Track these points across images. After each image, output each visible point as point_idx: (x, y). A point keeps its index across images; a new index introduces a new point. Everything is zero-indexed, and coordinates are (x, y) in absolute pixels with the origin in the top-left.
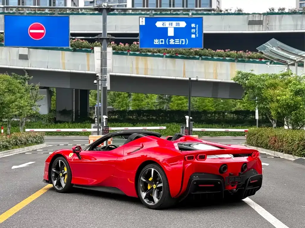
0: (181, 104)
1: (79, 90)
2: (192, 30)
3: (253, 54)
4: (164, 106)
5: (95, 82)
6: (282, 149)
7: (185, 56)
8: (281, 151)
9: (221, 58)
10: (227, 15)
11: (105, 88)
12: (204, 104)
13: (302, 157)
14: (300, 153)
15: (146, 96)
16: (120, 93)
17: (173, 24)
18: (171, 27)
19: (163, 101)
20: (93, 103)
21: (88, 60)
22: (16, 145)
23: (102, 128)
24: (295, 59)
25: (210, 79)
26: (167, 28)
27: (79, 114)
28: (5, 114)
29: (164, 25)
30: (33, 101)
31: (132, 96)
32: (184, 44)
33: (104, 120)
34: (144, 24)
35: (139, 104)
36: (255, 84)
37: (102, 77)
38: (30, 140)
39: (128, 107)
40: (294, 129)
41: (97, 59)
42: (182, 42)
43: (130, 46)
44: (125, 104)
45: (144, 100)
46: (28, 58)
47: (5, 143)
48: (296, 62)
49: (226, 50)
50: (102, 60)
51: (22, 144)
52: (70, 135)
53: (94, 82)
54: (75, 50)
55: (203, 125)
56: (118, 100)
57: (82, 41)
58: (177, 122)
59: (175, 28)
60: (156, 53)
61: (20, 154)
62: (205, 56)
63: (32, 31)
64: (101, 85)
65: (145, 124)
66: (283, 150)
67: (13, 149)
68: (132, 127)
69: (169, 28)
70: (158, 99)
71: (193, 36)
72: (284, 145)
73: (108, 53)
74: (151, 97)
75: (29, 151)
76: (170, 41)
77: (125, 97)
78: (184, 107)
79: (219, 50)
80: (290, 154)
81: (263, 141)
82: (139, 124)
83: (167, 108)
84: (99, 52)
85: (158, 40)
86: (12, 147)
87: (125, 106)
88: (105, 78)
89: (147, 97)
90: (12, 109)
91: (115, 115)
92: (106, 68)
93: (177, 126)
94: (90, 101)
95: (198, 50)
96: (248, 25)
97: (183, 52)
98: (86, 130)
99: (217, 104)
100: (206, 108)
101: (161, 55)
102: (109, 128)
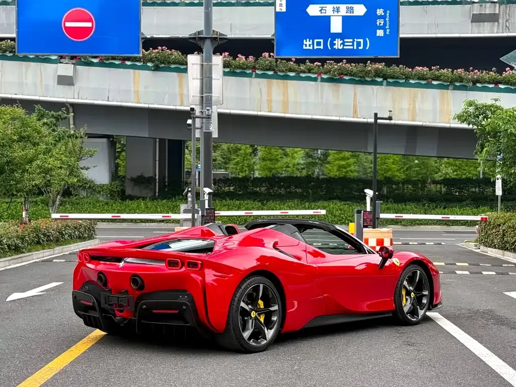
0: (344, 167)
1: (167, 141)
2: (378, 20)
3: (483, 74)
4: (315, 170)
5: (189, 121)
7: (357, 79)
9: (423, 82)
10: (432, 5)
11: (208, 135)
12: (384, 167)
15: (283, 152)
16: (239, 146)
17: (341, 10)
18: (336, 16)
19: (314, 161)
21: (181, 86)
22: (38, 243)
23: (200, 212)
25: (402, 120)
26: (329, 18)
27: (167, 184)
29: (323, 11)
31: (259, 153)
32: (361, 48)
33: (206, 197)
34: (284, 10)
35: (272, 166)
36: (503, 127)
37: (201, 111)
38: (66, 233)
39: (252, 172)
41: (193, 79)
42: (359, 44)
43: (257, 59)
44: (246, 167)
45: (280, 159)
46: (74, 82)
47: (14, 241)
49: (433, 68)
50: (202, 80)
51: (51, 241)
53: (187, 122)
54: (157, 68)
55: (388, 206)
56: (234, 159)
57: (170, 52)
58: (340, 199)
59: (344, 18)
60: (304, 72)
61: (43, 261)
62: (393, 78)
63: (68, 24)
64: (201, 128)
67: (30, 251)
69: (332, 18)
70: (304, 159)
71: (380, 33)
73: (213, 66)
74: (292, 154)
76: (334, 42)
77: (247, 154)
78: (350, 173)
79: (419, 67)
82: (273, 202)
83: (321, 173)
84: (197, 64)
85: (311, 41)
86: (29, 247)
87: (247, 169)
89: (286, 155)
91: (230, 186)
92: (211, 97)
93: (342, 207)
94: (185, 160)
95: (380, 67)
96: (472, 22)
97: (352, 72)
98: (169, 217)
99: (409, 167)
100: (389, 174)
101: (313, 76)
102: (216, 212)
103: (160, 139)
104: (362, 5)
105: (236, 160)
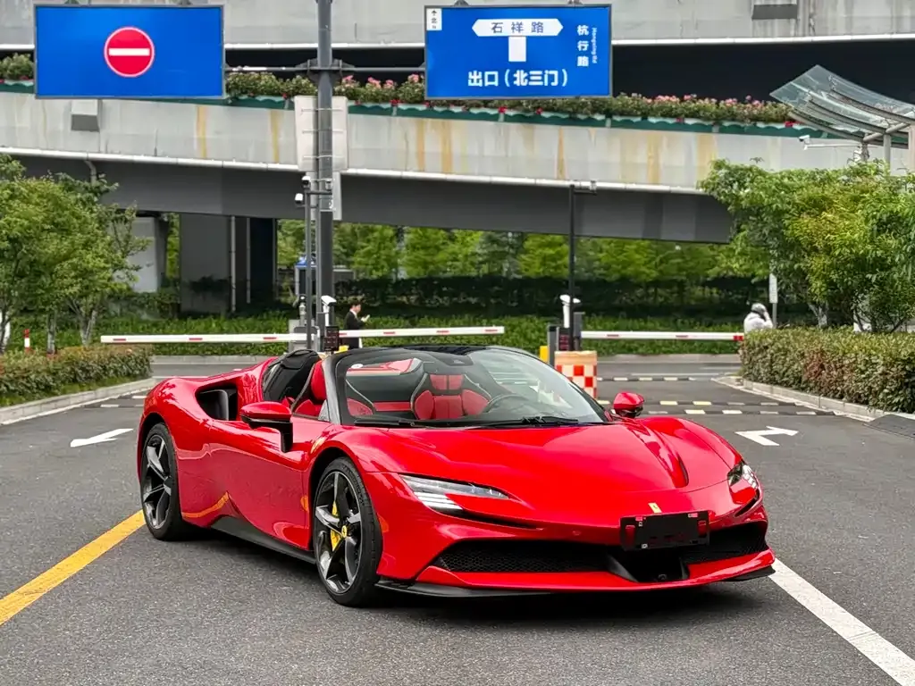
0: (553, 259)
1: (248, 220)
2: (580, 42)
3: (767, 107)
4: (504, 264)
5: (299, 197)
6: (839, 388)
7: (564, 116)
8: (837, 396)
9: (670, 121)
11: (327, 217)
12: (621, 258)
13: (896, 410)
14: (890, 399)
15: (447, 234)
16: (370, 226)
17: (524, 27)
18: (517, 37)
19: (501, 249)
20: (290, 257)
21: (275, 129)
22: (75, 381)
23: (319, 331)
24: (884, 124)
25: (636, 183)
26: (505, 40)
28: (42, 294)
29: (497, 30)
30: (119, 254)
31: (405, 236)
32: (555, 83)
33: (326, 310)
34: (439, 27)
35: (428, 259)
36: (766, 200)
37: (317, 182)
38: (110, 368)
39: (394, 270)
40: (875, 331)
41: (304, 132)
42: (551, 78)
43: (400, 85)
44: (385, 260)
45: (442, 247)
46: (99, 125)
47: (43, 377)
48: (886, 134)
49: (685, 97)
50: (317, 134)
51: (91, 378)
52: (222, 354)
53: (295, 197)
54: (236, 102)
55: (618, 322)
56: (363, 247)
58: (539, 313)
59: (530, 40)
60: (477, 106)
61: (86, 406)
62: (622, 114)
63: (115, 52)
64: (317, 207)
65: (444, 321)
66: (843, 391)
67: (64, 392)
68: (407, 327)
69: (511, 40)
70: (484, 245)
71: (583, 61)
72: (845, 378)
73: (333, 113)
74: (464, 238)
75: (111, 399)
76: (515, 75)
77: (385, 239)
79: (664, 95)
80: (862, 403)
81: (789, 368)
82: (430, 317)
83: (512, 270)
84: (308, 110)
85: (480, 73)
86: (63, 387)
87: (385, 264)
88: (327, 187)
89: (452, 239)
90: (63, 277)
91: (356, 294)
92: (331, 158)
93: (541, 326)
94: (279, 250)
96: (753, 18)
97: (555, 105)
98: (273, 338)
99: (664, 258)
100: (630, 270)
101: (492, 112)
102: (340, 332)
103: (236, 217)
104: (556, 20)
105: (366, 249)
